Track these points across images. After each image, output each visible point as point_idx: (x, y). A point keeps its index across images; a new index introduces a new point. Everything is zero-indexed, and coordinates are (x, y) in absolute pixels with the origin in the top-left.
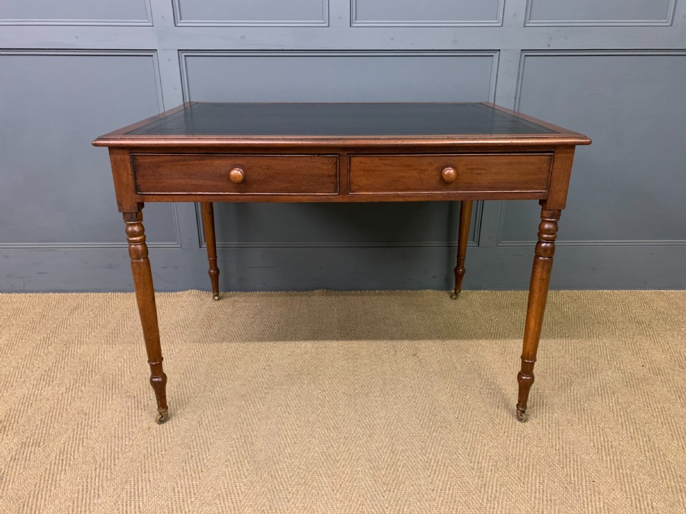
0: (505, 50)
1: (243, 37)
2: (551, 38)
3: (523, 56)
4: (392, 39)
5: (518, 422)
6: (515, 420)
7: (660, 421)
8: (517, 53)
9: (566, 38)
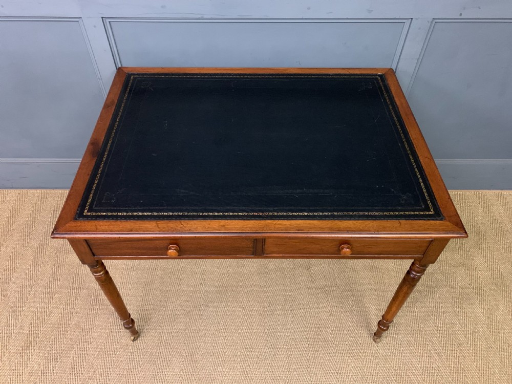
0: (417, 19)
1: (163, 7)
2: (464, 8)
3: (434, 23)
4: (309, 9)
5: (374, 342)
6: (372, 341)
7: (469, 343)
8: (428, 21)
9: (479, 8)
